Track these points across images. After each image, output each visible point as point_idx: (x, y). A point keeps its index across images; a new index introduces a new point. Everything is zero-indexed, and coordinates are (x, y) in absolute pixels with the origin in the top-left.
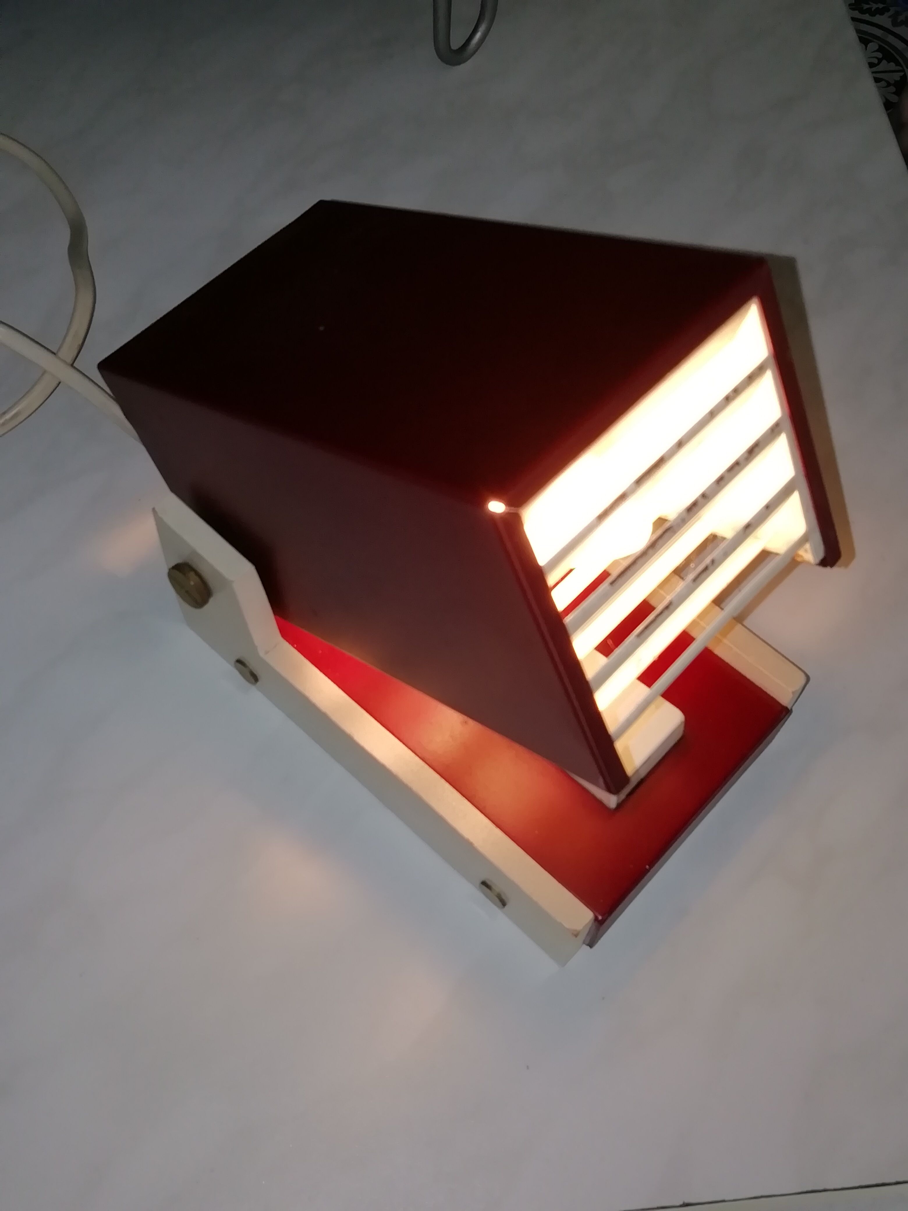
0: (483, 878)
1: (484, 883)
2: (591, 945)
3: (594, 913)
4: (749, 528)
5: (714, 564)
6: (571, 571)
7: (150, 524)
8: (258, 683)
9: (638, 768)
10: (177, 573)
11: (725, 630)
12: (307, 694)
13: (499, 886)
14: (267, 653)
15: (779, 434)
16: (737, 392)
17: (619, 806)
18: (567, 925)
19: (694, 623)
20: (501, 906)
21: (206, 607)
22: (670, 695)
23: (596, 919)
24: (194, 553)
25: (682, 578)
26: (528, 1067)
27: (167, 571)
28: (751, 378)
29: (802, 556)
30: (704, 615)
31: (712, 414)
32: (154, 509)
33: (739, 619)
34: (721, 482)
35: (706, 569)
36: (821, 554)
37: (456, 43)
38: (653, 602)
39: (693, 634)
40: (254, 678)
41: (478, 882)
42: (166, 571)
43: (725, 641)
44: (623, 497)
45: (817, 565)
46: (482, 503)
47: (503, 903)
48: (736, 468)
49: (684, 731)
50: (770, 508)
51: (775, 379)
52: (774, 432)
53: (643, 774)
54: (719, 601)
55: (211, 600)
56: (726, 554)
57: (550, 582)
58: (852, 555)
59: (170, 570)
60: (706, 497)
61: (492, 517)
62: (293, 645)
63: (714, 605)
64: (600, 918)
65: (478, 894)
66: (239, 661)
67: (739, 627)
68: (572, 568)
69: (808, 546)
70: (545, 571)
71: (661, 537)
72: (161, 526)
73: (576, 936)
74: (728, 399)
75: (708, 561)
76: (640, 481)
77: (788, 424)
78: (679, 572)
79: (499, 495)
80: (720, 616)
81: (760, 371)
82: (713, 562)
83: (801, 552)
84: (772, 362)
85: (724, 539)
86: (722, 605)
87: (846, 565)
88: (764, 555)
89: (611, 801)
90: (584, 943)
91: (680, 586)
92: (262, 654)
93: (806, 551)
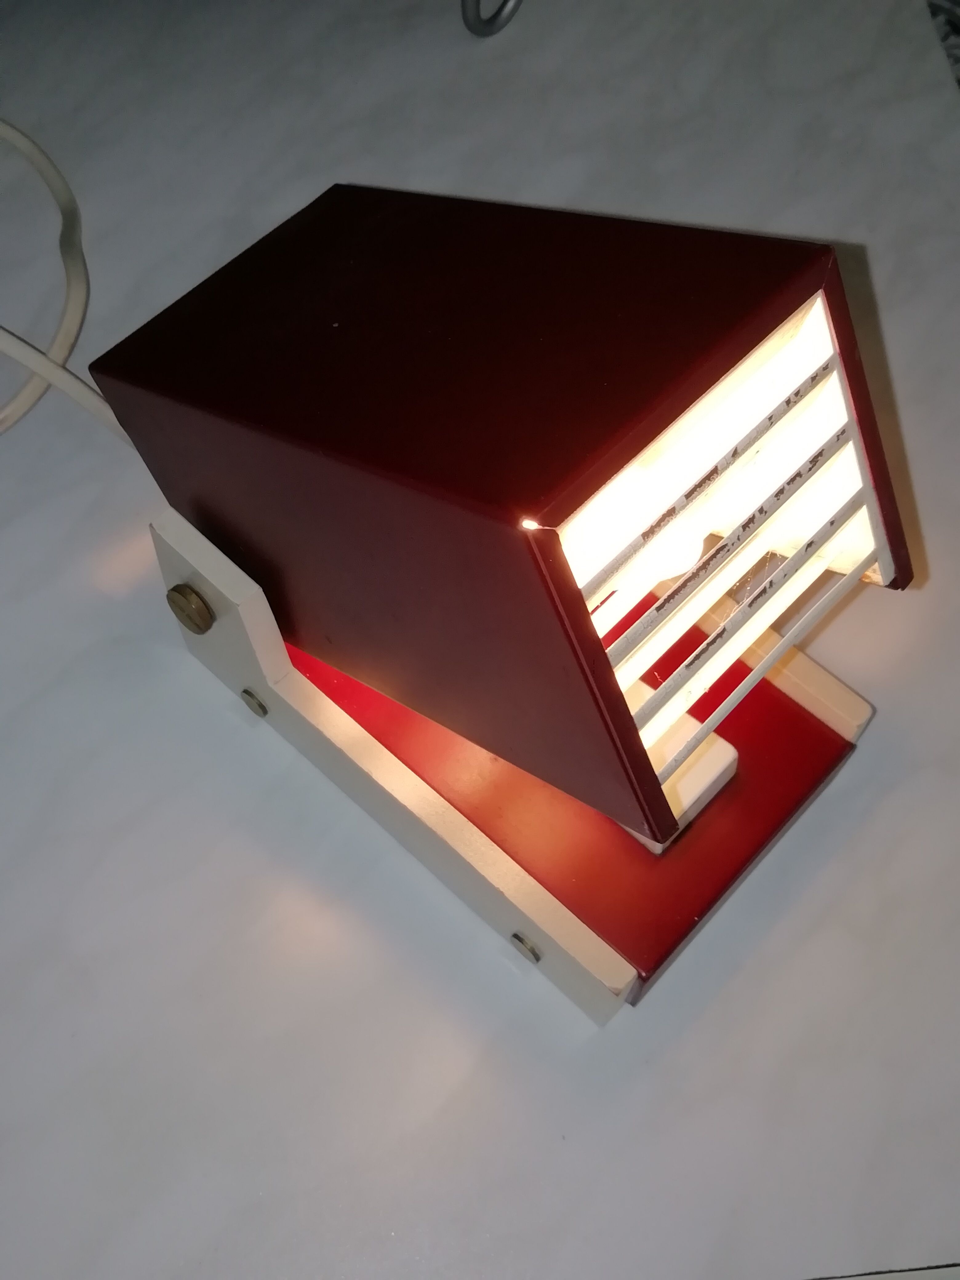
0: (515, 930)
1: (516, 936)
2: (634, 1003)
3: (638, 971)
4: (811, 547)
5: (773, 587)
6: (613, 593)
7: (147, 543)
8: (267, 716)
9: (686, 809)
10: (176, 595)
11: (784, 659)
12: (321, 728)
13: (532, 939)
14: (276, 683)
15: (846, 441)
16: (799, 394)
17: (665, 852)
18: (607, 985)
19: (750, 651)
20: (535, 961)
21: (210, 632)
22: (723, 730)
23: (640, 976)
24: (197, 574)
25: (738, 603)
26: (564, 1138)
27: (166, 593)
28: (815, 380)
29: (869, 577)
30: (761, 642)
31: (772, 420)
32: (151, 525)
33: (801, 646)
34: (781, 495)
35: (764, 591)
36: (892, 576)
37: (486, 12)
38: (705, 628)
39: (750, 663)
40: (263, 710)
41: (510, 934)
42: (164, 591)
43: (785, 671)
44: (671, 513)
45: (887, 586)
46: (514, 522)
47: (537, 957)
48: (797, 479)
49: (738, 769)
50: (834, 524)
51: (841, 380)
52: (840, 439)
53: (692, 816)
54: (778, 626)
55: (215, 625)
56: (786, 576)
57: (590, 607)
58: (925, 576)
59: (169, 591)
60: (764, 512)
61: (525, 535)
62: (305, 674)
63: (772, 631)
64: (644, 974)
65: (511, 948)
66: (246, 692)
67: (800, 656)
68: (614, 590)
69: (876, 565)
70: (584, 594)
71: (714, 556)
72: (159, 542)
73: (617, 995)
74: (789, 403)
75: (766, 583)
76: (690, 495)
77: (855, 431)
78: (733, 594)
79: (532, 511)
80: (780, 644)
81: (825, 370)
82: (771, 583)
83: (869, 573)
84: (838, 361)
85: (784, 558)
86: (783, 632)
87: (919, 587)
88: (828, 576)
89: (657, 848)
90: (626, 1001)
91: (735, 611)
92: (271, 684)
93: (874, 571)
